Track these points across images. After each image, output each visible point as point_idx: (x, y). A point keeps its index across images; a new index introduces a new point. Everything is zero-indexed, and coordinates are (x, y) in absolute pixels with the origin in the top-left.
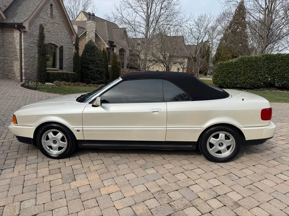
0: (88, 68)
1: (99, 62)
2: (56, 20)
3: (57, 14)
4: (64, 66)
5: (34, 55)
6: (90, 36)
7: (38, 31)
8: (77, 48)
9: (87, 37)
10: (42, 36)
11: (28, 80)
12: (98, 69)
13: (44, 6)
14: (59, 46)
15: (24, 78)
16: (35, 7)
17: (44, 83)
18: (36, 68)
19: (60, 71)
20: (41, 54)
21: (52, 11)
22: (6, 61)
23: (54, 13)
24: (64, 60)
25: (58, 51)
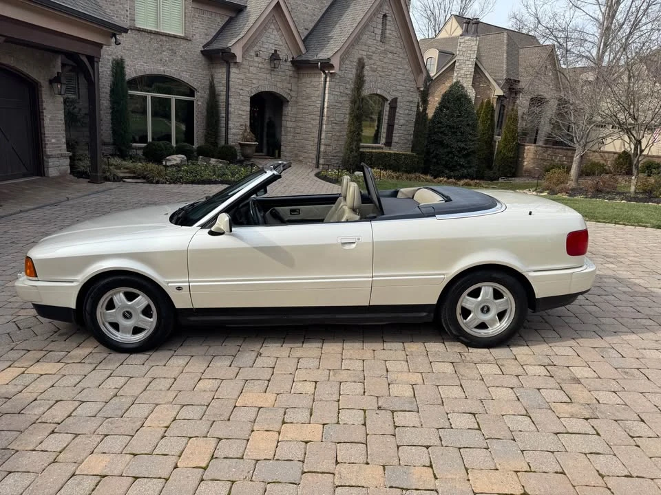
0: (441, 143)
1: (468, 129)
2: (391, 46)
3: (394, 34)
4: (395, 139)
5: (342, 119)
6: (462, 72)
7: (354, 71)
8: (425, 101)
9: (455, 74)
10: (360, 81)
11: (328, 165)
12: (463, 145)
13: (370, 19)
14: (390, 98)
15: (321, 161)
16: (355, 25)
17: (353, 172)
18: (343, 143)
19: (386, 150)
20: (354, 116)
21: (384, 30)
22: (298, 131)
23: (388, 32)
24: (396, 126)
25: (387, 108)
